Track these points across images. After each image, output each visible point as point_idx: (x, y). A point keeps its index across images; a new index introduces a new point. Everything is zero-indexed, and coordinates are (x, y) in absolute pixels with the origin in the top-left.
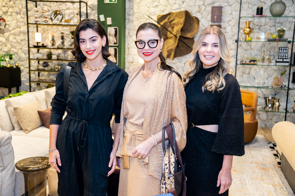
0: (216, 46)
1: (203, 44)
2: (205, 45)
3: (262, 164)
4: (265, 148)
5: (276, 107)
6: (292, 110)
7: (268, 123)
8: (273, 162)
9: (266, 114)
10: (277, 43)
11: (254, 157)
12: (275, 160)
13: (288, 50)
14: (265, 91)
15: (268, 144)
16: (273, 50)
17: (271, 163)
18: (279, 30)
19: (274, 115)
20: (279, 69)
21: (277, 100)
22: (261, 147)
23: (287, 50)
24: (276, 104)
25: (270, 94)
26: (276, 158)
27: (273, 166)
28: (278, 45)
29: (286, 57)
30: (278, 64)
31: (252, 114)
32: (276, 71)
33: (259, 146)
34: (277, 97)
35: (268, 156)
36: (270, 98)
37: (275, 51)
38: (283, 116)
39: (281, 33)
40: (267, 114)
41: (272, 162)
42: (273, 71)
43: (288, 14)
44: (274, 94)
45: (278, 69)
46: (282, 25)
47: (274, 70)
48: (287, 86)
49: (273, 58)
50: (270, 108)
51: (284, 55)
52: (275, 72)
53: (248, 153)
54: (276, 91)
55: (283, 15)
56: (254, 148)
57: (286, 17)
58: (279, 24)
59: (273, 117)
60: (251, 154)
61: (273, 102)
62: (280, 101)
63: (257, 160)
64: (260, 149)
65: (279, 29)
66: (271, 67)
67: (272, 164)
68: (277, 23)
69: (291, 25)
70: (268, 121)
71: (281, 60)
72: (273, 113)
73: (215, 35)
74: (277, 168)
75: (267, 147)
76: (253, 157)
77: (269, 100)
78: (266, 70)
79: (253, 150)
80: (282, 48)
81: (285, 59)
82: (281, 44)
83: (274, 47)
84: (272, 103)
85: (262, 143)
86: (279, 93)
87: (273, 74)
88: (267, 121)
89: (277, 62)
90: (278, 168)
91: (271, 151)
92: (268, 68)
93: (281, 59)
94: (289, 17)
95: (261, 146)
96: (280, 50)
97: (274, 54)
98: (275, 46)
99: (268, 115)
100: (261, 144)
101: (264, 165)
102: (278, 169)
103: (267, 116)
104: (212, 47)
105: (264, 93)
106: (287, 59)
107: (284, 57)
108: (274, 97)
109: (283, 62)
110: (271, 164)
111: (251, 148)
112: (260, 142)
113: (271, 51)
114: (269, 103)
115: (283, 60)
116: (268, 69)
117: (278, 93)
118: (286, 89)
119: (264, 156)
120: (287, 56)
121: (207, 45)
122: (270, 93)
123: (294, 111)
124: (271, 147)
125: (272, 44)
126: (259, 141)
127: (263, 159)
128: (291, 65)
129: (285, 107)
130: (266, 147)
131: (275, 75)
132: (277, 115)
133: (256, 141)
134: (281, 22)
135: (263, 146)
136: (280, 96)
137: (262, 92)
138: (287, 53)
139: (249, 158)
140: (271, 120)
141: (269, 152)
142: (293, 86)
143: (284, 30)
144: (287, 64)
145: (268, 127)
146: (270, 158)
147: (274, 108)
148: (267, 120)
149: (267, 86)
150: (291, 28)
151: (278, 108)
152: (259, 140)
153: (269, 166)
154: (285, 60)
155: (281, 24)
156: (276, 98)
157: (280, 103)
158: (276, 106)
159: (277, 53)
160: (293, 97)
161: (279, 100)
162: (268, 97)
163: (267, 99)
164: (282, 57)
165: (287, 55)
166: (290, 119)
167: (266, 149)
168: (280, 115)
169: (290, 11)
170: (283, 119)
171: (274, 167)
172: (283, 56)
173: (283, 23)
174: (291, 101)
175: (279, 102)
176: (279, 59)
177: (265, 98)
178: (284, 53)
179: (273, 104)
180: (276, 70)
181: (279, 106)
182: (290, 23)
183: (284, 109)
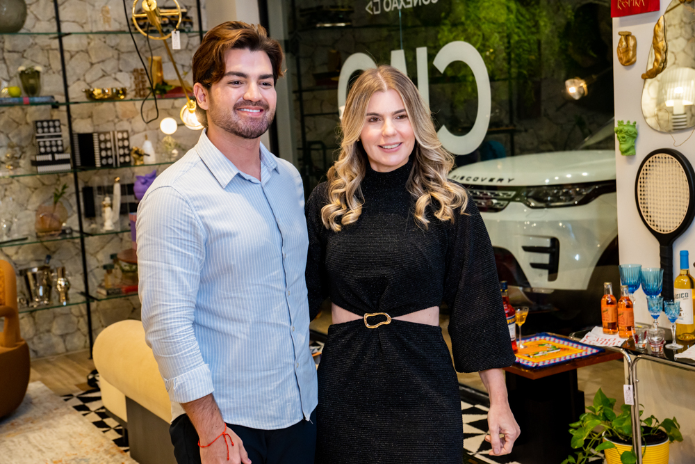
0: (402, 117)
1: (370, 117)
2: (376, 120)
3: (74, 459)
4: (62, 415)
5: (59, 293)
6: (104, 292)
7: (41, 343)
8: (102, 445)
9: (31, 319)
10: (23, 109)
11: (44, 449)
12: (104, 437)
13: (59, 127)
14: (17, 253)
15: (66, 400)
16: (16, 131)
17: (97, 449)
18: (23, 72)
19: (55, 317)
20: (43, 184)
21: (59, 271)
22: (51, 415)
23: (58, 129)
24: (59, 282)
25: (32, 260)
26: (104, 432)
27: (107, 455)
28: (26, 114)
29: (60, 148)
30: (41, 169)
31: (10, 326)
32: (37, 191)
33: (45, 413)
34: (53, 263)
35: (80, 434)
36: (35, 270)
37: (20, 131)
38: (78, 314)
39: (32, 81)
40: (34, 317)
41: (99, 447)
42: (28, 191)
43: (34, 26)
44: (43, 257)
45: (41, 185)
46: (23, 57)
47: (30, 187)
48: (77, 228)
49: (20, 153)
50: (42, 298)
51: (54, 143)
52: (33, 192)
53: (19, 442)
54: (47, 248)
55: (22, 31)
56: (31, 425)
57: (30, 34)
58: (16, 56)
59: (51, 322)
60: (30, 442)
61: (48, 279)
62: (67, 272)
63: (57, 454)
64: (51, 421)
65: (22, 68)
66: (18, 181)
67: (102, 449)
68: (9, 52)
69: (48, 58)
70: (40, 338)
71: (49, 157)
72: (51, 310)
73: (393, 90)
74: (118, 456)
75: (68, 409)
76: (40, 450)
77: (34, 275)
78: (6, 190)
79: (31, 430)
80: (42, 122)
81: (58, 152)
82: (34, 113)
83: (14, 121)
84: (44, 281)
85: (48, 404)
86: (58, 252)
87: (28, 201)
88: (35, 340)
89: (36, 163)
90: (121, 455)
91: (82, 416)
92: (11, 183)
93: (46, 153)
94: (39, 34)
95: (48, 414)
96: (40, 130)
97: (21, 140)
98: (17, 120)
99: (37, 321)
100: (45, 407)
101: (81, 460)
102: (123, 458)
103: (35, 324)
104: (394, 120)
105: (14, 258)
106: (62, 152)
107: (54, 149)
108: (46, 265)
109: (54, 162)
110: (98, 452)
111: (22, 427)
112: (41, 403)
113: (10, 135)
114: (38, 285)
115: (53, 157)
116: (12, 186)
117: (54, 252)
118: (77, 238)
119: (71, 436)
120: (62, 145)
121: (380, 118)
122: (31, 256)
123: (108, 294)
124: (78, 408)
125: (7, 113)
126: (35, 401)
127: (71, 445)
128: (75, 169)
129: (83, 289)
130: (64, 410)
131: (35, 201)
132: (62, 314)
133: (30, 403)
134: (20, 48)
135: (54, 411)
136: (60, 260)
137: (7, 256)
138: (60, 136)
139: (31, 457)
140: (47, 334)
141: (81, 423)
142: (90, 225)
143: (38, 72)
144: (68, 167)
145: (42, 356)
146: (89, 435)
147: (54, 294)
148: (35, 335)
149: (21, 237)
150: (50, 65)
151: (66, 295)
152: (35, 398)
153: (96, 459)
154: (58, 157)
155: (20, 55)
156: (52, 268)
157: (69, 278)
158: (60, 290)
159: (27, 138)
160: (95, 257)
161: (63, 271)
162: (31, 269)
163: (29, 274)
164: (48, 149)
165: (59, 143)
166: (99, 318)
167: (66, 417)
168: (71, 313)
169: (37, 19)
170: (79, 321)
171: (110, 457)
172: (51, 146)
173: (25, 51)
174: (93, 267)
175: (66, 276)
176: (41, 154)
177: (23, 273)
178: (52, 137)
179: (49, 287)
180: (36, 189)
181: (67, 287)
182: (45, 52)
183: (78, 293)
